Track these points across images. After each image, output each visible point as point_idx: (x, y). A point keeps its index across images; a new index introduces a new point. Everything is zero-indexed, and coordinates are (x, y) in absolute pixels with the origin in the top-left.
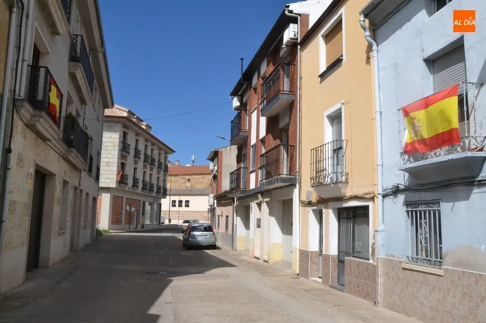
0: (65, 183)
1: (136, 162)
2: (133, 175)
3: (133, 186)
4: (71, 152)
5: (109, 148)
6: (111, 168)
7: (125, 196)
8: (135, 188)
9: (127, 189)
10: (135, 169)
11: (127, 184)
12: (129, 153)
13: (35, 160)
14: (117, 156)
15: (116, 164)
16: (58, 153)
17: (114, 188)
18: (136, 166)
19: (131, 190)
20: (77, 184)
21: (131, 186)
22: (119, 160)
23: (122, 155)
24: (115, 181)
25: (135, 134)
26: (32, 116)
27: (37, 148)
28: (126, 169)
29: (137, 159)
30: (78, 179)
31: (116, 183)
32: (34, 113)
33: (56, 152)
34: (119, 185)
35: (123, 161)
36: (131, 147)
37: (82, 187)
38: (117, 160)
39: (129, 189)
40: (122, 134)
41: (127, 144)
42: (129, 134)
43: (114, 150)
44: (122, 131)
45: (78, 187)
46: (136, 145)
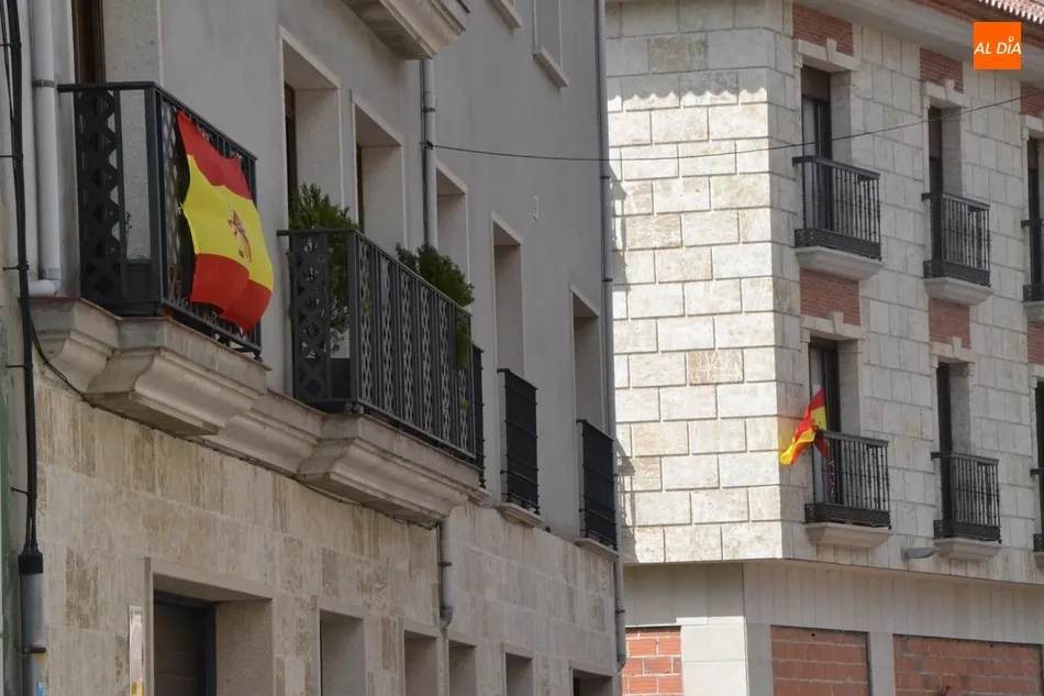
0: (335, 629)
1: (949, 317)
2: (932, 431)
3: (950, 524)
4: (348, 441)
5: (692, 232)
6: (733, 401)
7: (884, 624)
8: (962, 544)
9: (888, 556)
10: (948, 375)
11: (881, 518)
12: (873, 250)
13: (148, 560)
14: (765, 296)
15: (764, 364)
16: (268, 467)
17: (771, 562)
18: (953, 351)
19: (923, 565)
20: (422, 618)
21: (927, 531)
22: (793, 324)
23: (807, 273)
24: (768, 503)
25: (912, 66)
26: (113, 355)
27: (151, 489)
28: (865, 389)
29: (955, 288)
30: (426, 582)
31: (785, 520)
32: (121, 338)
33: (257, 463)
34: (814, 539)
35: (824, 326)
36: (886, 190)
37: (461, 629)
38: (767, 322)
39: (907, 555)
40: (794, 92)
41: (848, 168)
42: (861, 83)
43: (742, 240)
44: (792, 66)
45: (436, 632)
46: (936, 163)
